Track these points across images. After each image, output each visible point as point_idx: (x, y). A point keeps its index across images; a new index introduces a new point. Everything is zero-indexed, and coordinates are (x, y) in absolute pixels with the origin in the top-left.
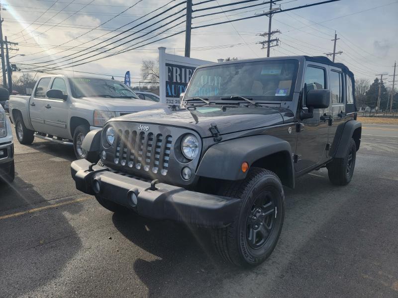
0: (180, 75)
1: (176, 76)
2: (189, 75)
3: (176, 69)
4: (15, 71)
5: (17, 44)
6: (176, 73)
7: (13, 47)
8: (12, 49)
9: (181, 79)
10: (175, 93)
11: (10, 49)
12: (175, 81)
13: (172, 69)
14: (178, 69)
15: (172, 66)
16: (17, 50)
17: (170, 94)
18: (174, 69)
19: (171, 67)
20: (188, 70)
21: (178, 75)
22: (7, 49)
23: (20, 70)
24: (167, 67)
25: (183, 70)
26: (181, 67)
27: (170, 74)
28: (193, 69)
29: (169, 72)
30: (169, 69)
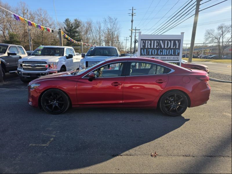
0: (151, 44)
1: (148, 45)
2: (157, 43)
3: (148, 42)
4: (137, 42)
5: (140, 30)
6: (148, 43)
7: (138, 31)
9: (151, 46)
10: (146, 53)
12: (146, 47)
13: (145, 42)
14: (149, 42)
15: (146, 40)
17: (143, 54)
19: (144, 41)
22: (136, 33)
24: (142, 41)
25: (153, 41)
26: (151, 40)
27: (144, 44)
28: (159, 40)
29: (143, 44)
30: (143, 42)
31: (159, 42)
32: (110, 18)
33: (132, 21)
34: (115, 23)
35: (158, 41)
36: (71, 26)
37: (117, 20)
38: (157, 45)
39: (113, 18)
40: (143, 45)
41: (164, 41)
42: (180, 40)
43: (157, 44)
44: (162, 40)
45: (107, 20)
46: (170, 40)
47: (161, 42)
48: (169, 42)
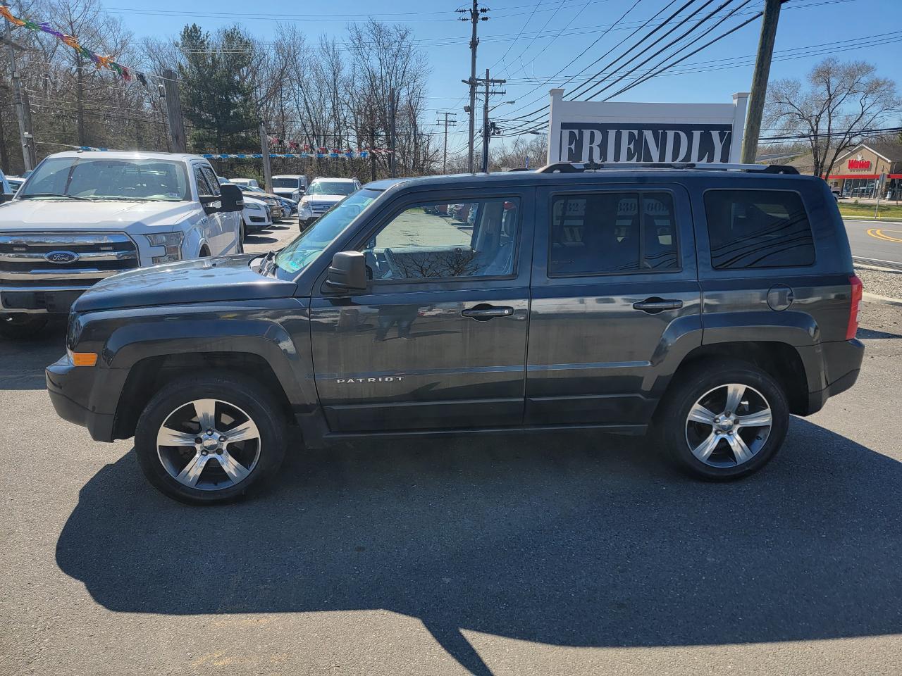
0: (603, 147)
1: (591, 149)
2: (629, 144)
3: (592, 135)
4: (493, 134)
5: (504, 81)
6: (592, 141)
7: (498, 87)
8: (495, 93)
9: (603, 155)
11: (492, 93)
12: (585, 161)
13: (581, 134)
14: (598, 136)
15: (580, 126)
16: (502, 93)
18: (587, 133)
19: (576, 131)
20: (625, 134)
21: (595, 146)
22: (487, 93)
23: (499, 133)
24: (566, 133)
25: (612, 134)
26: (604, 128)
27: (573, 147)
28: (641, 127)
29: (570, 143)
30: (572, 135)
31: (641, 134)
32: (378, 31)
33: (474, 44)
34: (399, 50)
35: (636, 132)
36: (210, 61)
37: (408, 38)
38: (629, 149)
39: (393, 30)
40: (570, 149)
41: (659, 130)
42: (729, 127)
43: (632, 146)
44: (654, 128)
45: (365, 38)
46: (688, 129)
47: (648, 135)
48: (683, 136)
